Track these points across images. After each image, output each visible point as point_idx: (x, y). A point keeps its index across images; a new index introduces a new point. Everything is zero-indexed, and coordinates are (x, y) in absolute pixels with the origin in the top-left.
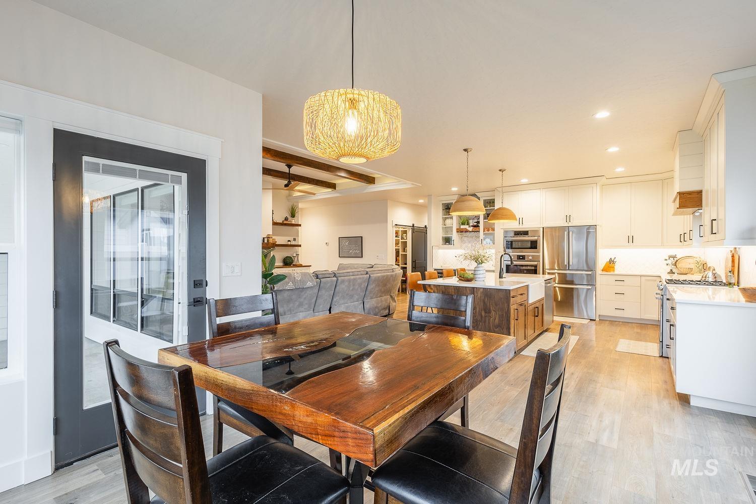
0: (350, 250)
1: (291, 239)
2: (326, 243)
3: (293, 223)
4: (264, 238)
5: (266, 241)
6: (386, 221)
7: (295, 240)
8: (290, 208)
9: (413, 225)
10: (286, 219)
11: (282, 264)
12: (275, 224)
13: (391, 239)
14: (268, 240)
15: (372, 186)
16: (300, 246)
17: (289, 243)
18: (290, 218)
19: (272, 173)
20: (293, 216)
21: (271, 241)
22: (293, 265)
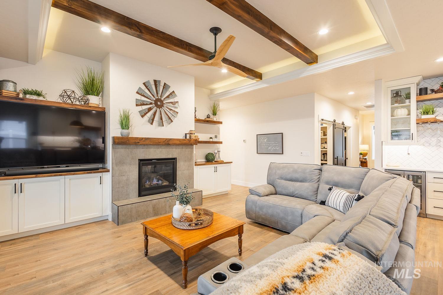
0: (269, 146)
1: (213, 136)
2: (244, 141)
3: (215, 120)
4: (186, 134)
5: (188, 137)
6: (313, 115)
7: (216, 137)
8: (212, 106)
9: (335, 121)
10: (208, 117)
11: (204, 160)
12: (197, 121)
13: (318, 135)
14: (190, 137)
15: (314, 66)
16: (221, 143)
17: (211, 140)
18: (212, 116)
19: (193, 49)
20: (215, 114)
21: (193, 137)
22: (215, 162)
